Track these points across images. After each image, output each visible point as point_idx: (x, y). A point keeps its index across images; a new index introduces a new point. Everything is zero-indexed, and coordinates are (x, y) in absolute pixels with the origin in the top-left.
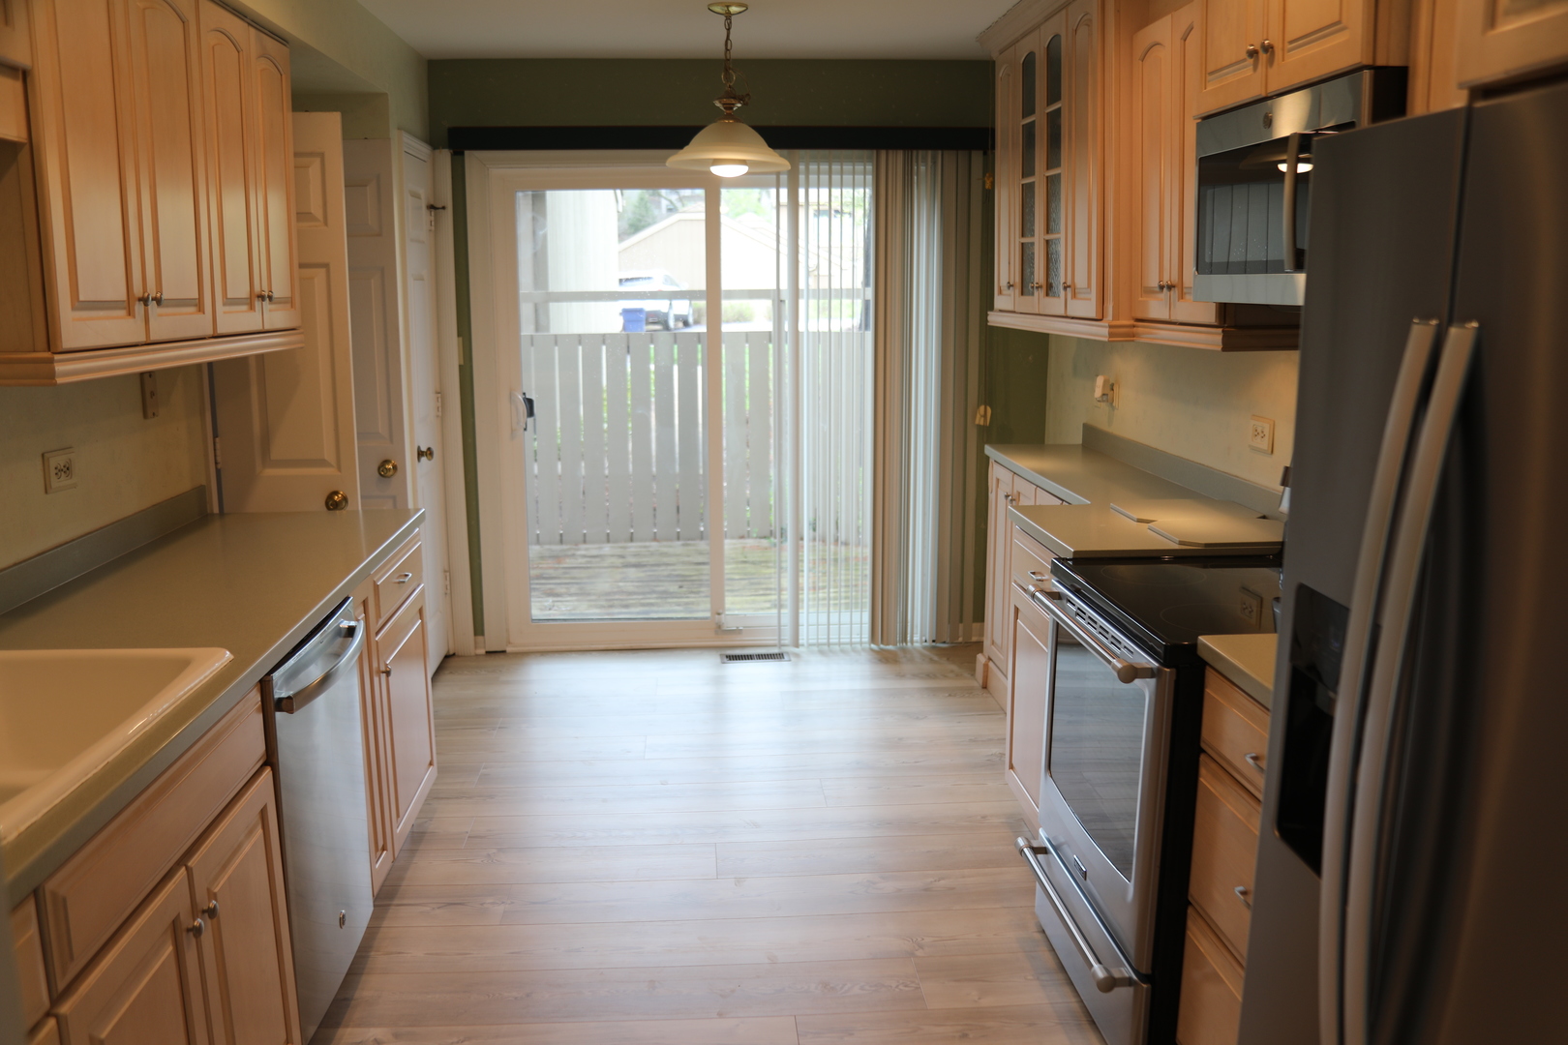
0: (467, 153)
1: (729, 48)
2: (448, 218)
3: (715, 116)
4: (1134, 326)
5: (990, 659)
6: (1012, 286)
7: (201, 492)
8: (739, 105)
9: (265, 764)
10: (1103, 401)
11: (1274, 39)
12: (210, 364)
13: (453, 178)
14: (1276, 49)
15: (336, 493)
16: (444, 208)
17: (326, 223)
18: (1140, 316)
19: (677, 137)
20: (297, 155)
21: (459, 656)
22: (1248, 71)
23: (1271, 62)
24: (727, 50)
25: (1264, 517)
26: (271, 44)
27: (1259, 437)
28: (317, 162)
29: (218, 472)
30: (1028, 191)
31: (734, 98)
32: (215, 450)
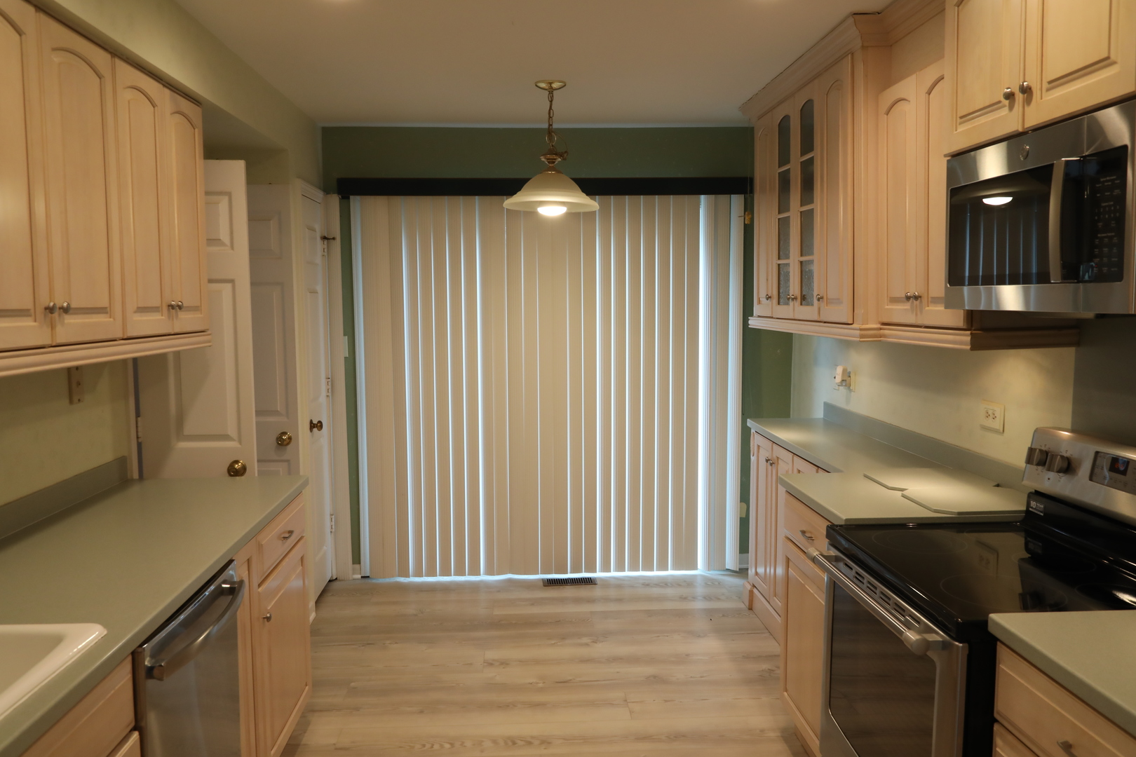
0: (352, 197)
1: (551, 116)
2: (337, 246)
3: (541, 169)
4: (881, 329)
5: (754, 586)
6: (770, 297)
7: (122, 462)
8: (560, 160)
9: (135, 729)
10: (842, 385)
11: (1032, 80)
12: (135, 360)
13: (341, 216)
14: (1034, 90)
15: (237, 462)
16: (334, 239)
17: (232, 247)
18: (886, 320)
19: (511, 187)
20: (207, 193)
21: (340, 580)
22: (1005, 111)
23: (1028, 101)
24: (550, 117)
25: (998, 486)
26: (185, 105)
27: (991, 418)
28: (225, 200)
29: (139, 445)
30: (783, 225)
31: (556, 154)
32: (137, 427)
